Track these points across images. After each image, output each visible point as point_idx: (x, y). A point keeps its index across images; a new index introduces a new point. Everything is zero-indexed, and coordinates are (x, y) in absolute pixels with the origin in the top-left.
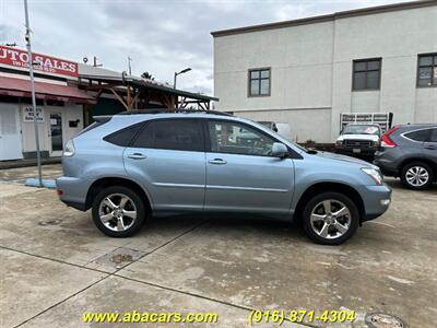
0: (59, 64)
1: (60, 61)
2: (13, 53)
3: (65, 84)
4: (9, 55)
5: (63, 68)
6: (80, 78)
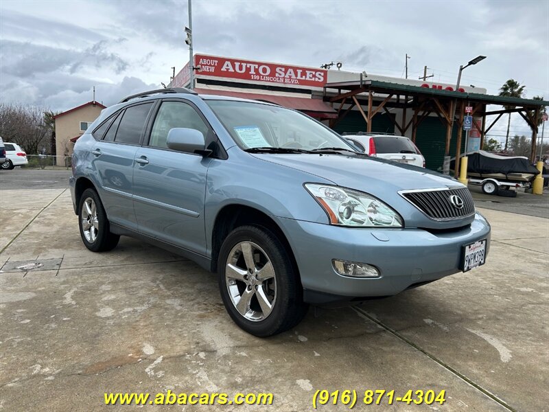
0: (304, 74)
1: (304, 71)
2: (253, 66)
3: (309, 96)
4: (248, 69)
5: (308, 77)
6: (325, 88)
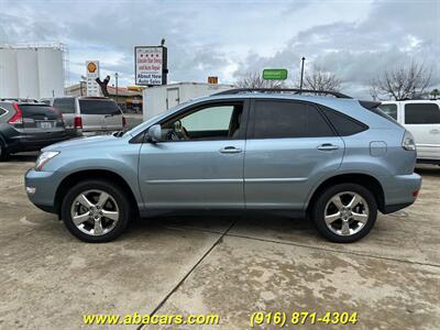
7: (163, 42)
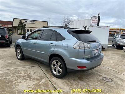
7: (99, 14)
